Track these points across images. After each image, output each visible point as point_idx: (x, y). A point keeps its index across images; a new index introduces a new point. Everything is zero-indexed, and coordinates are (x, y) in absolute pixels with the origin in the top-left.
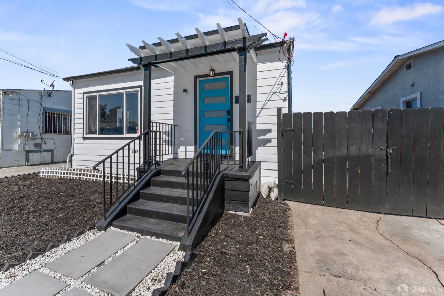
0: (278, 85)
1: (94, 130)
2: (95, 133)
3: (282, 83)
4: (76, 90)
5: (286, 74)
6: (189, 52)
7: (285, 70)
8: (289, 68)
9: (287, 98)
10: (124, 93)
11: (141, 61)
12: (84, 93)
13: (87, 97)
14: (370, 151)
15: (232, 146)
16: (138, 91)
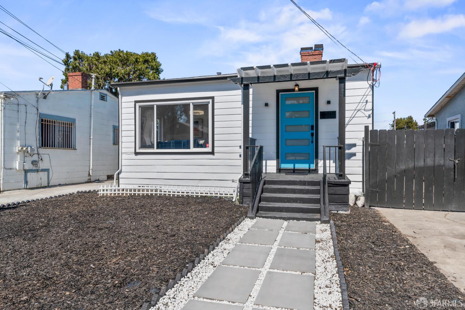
0: (363, 103)
1: (150, 144)
2: (152, 146)
3: (367, 102)
4: (123, 97)
5: (371, 93)
6: (293, 77)
7: (370, 89)
8: (372, 87)
9: (371, 115)
10: (191, 104)
11: (242, 81)
12: (136, 102)
13: (139, 107)
14: (442, 162)
15: (317, 159)
16: (209, 102)
